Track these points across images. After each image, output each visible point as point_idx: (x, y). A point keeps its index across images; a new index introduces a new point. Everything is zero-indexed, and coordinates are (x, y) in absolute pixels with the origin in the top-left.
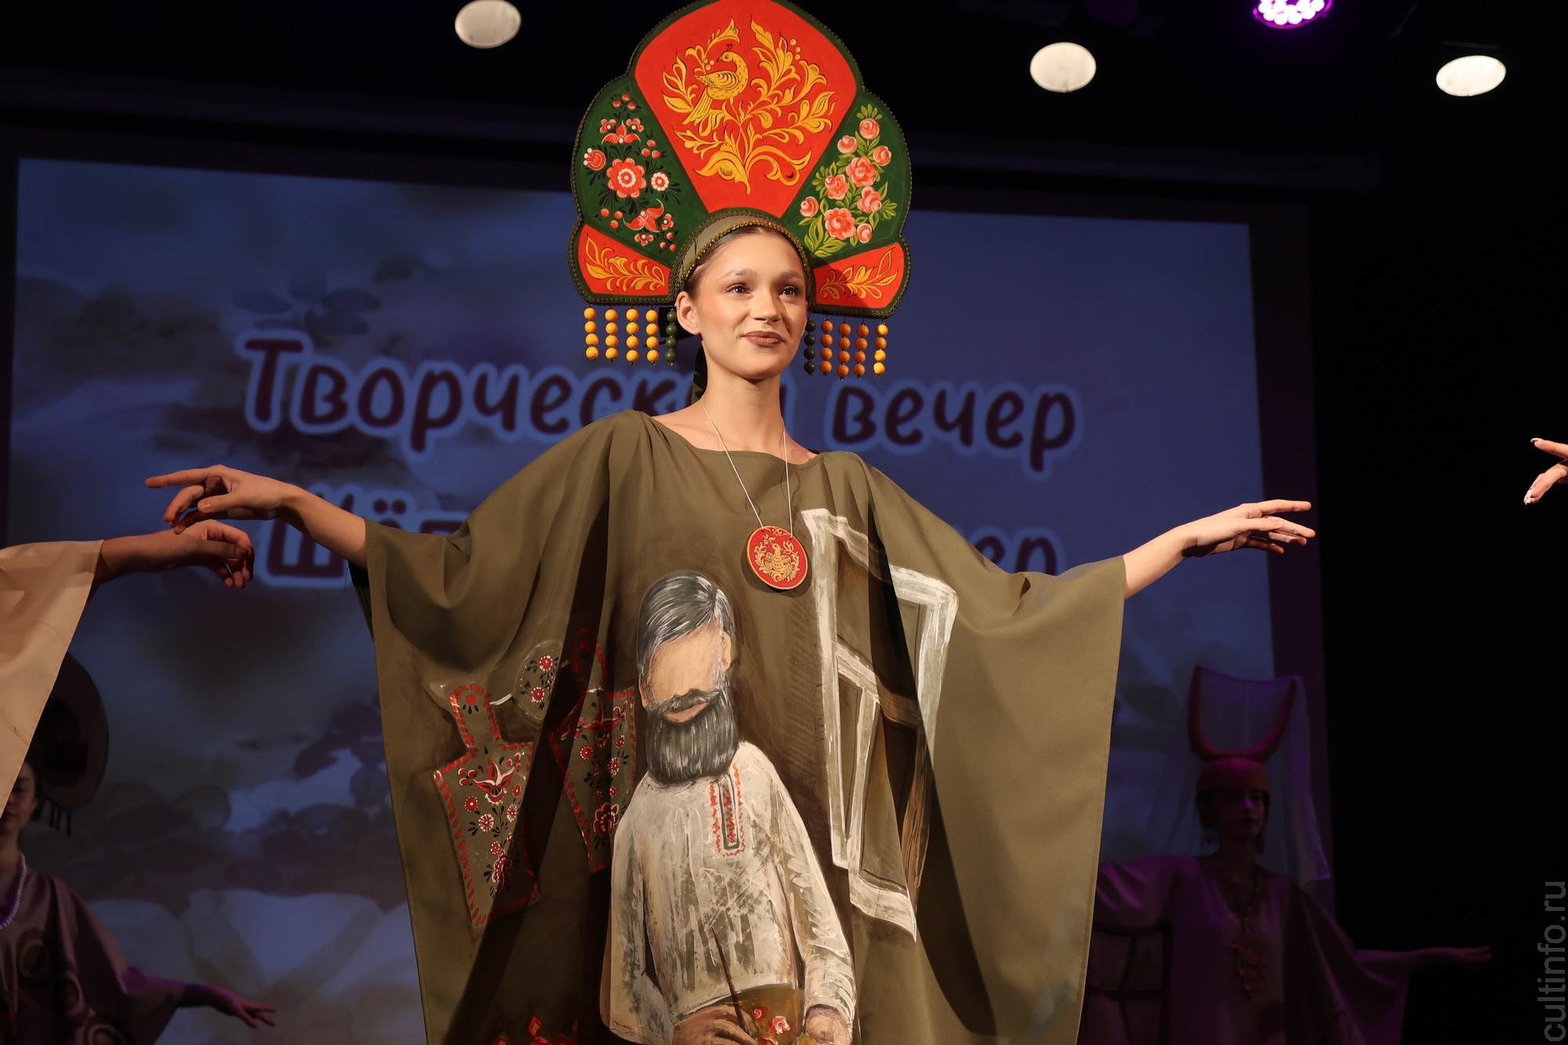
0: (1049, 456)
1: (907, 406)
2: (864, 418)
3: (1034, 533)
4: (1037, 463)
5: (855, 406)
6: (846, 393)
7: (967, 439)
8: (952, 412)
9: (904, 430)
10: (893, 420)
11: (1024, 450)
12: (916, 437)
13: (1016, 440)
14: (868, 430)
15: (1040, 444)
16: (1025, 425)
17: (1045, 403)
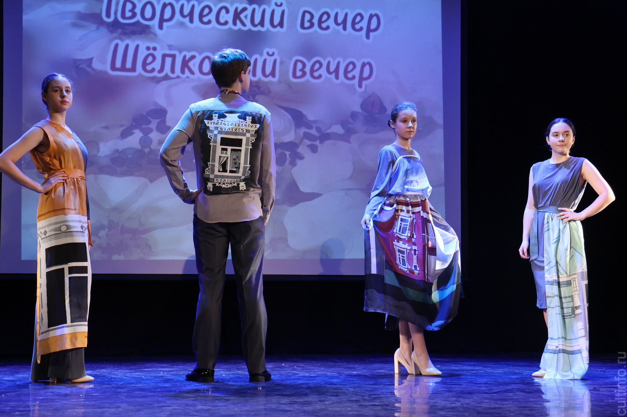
0: (372, 34)
1: (325, 17)
2: (310, 21)
3: (366, 61)
4: (368, 37)
5: (308, 17)
6: (305, 12)
7: (345, 28)
8: (340, 20)
9: (324, 25)
10: (320, 22)
11: (364, 32)
12: (328, 28)
13: (361, 29)
14: (312, 25)
15: (369, 31)
16: (364, 24)
17: (371, 17)
